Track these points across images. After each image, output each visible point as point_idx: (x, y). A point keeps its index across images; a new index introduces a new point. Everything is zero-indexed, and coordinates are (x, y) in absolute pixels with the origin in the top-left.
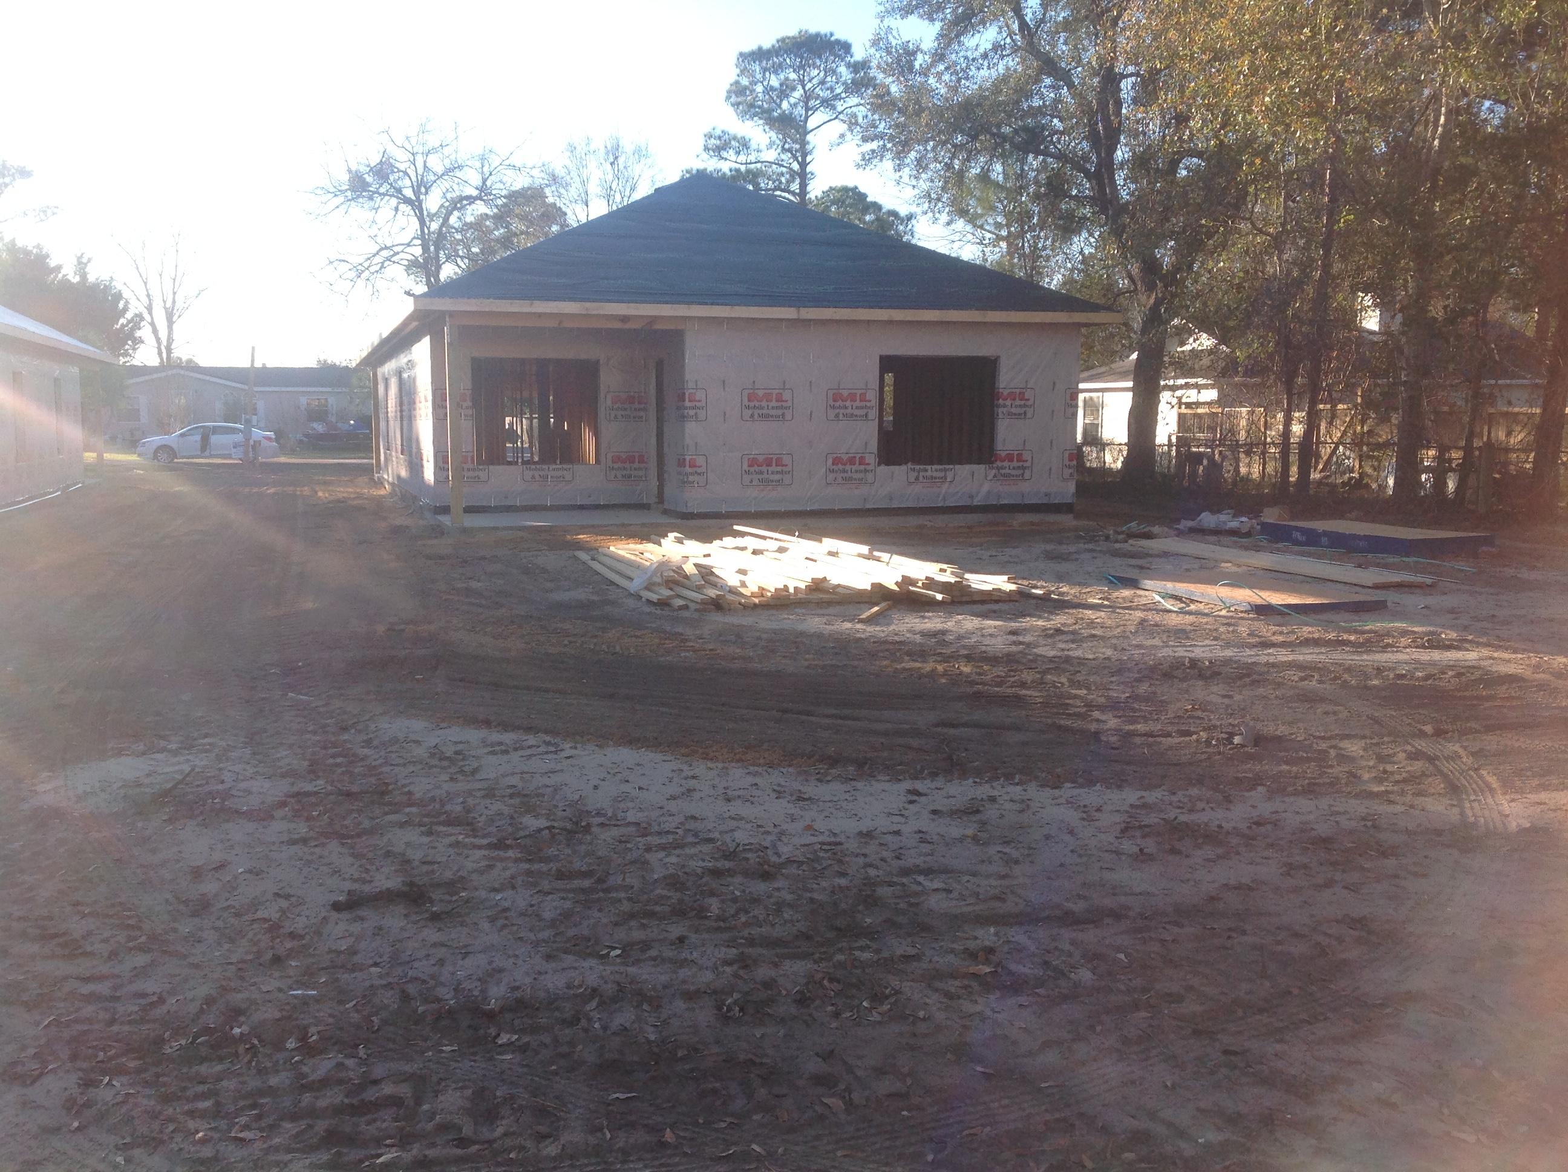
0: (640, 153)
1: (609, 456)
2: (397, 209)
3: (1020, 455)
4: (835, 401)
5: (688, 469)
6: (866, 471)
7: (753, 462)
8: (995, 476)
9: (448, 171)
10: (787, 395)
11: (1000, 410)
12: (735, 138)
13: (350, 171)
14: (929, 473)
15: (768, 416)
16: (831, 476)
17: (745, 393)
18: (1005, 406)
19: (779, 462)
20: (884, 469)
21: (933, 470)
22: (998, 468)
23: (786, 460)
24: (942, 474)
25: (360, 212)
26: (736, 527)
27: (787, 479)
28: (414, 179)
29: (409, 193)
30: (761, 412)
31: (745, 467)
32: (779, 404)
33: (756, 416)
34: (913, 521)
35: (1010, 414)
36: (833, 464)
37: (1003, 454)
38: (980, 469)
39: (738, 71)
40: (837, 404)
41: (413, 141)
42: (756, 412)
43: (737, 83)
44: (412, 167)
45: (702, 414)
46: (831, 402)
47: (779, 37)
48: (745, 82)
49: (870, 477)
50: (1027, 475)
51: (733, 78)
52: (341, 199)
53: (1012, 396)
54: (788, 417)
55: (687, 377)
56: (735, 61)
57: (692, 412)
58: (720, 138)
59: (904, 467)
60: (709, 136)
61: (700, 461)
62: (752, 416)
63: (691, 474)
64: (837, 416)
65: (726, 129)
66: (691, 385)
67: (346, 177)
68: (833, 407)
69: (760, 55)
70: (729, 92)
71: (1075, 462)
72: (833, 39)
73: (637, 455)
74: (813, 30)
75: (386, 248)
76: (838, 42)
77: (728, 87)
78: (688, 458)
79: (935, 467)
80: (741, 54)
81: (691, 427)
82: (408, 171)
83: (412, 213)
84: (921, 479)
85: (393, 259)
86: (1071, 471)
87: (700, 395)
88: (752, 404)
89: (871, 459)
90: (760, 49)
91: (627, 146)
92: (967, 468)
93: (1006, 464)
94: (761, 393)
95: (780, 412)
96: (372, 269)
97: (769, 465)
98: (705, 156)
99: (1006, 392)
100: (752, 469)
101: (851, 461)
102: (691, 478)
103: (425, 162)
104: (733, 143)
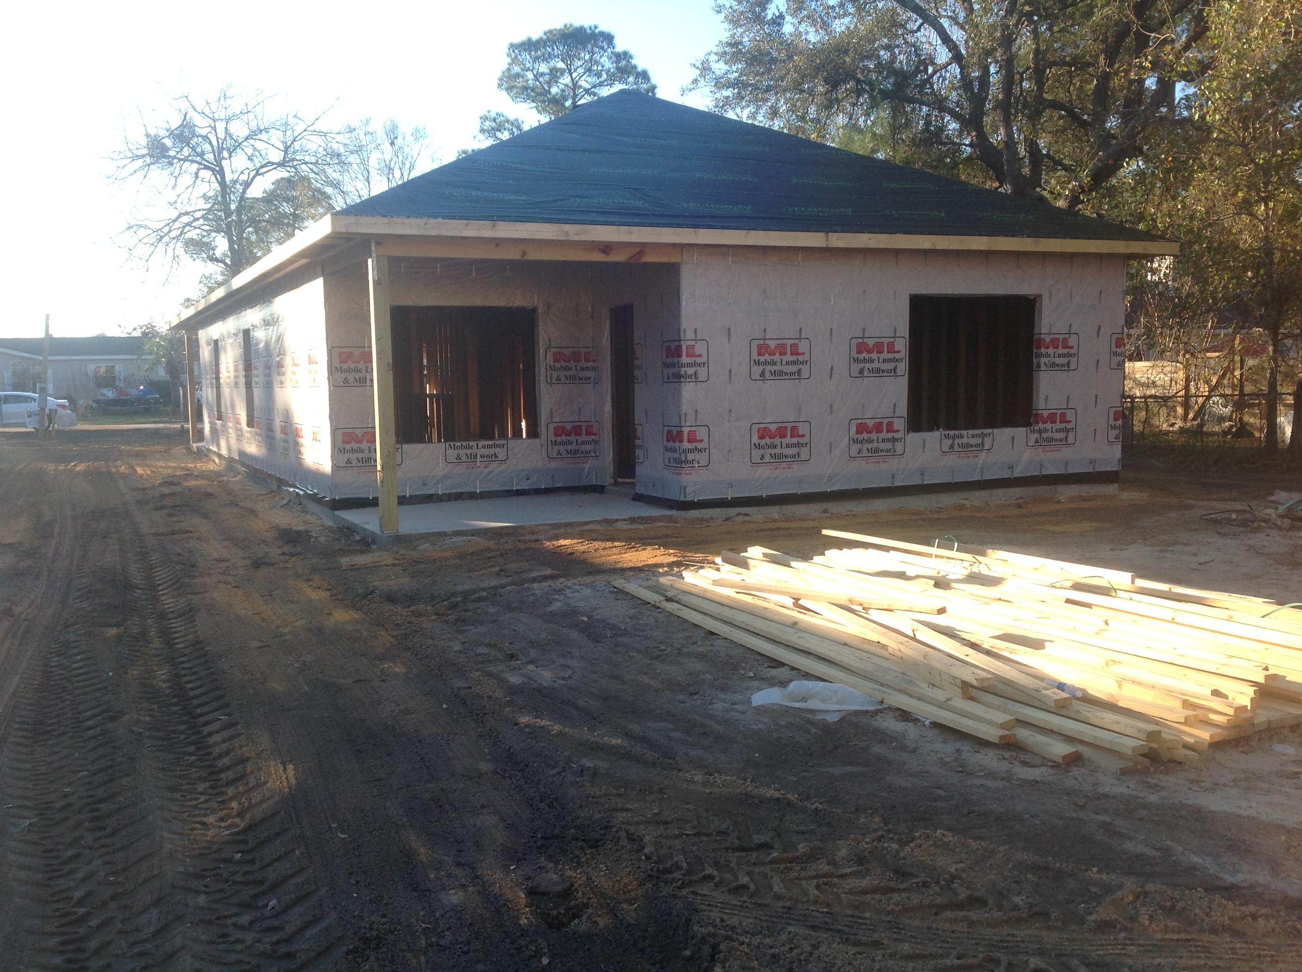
0: (418, 134)
1: (551, 427)
2: (197, 175)
3: (1063, 415)
4: (859, 352)
5: (686, 445)
6: (894, 440)
7: (764, 433)
8: (1036, 442)
9: (253, 135)
10: (803, 347)
11: (1043, 360)
12: (508, 121)
13: (148, 135)
14: (965, 440)
15: (781, 373)
16: (855, 448)
17: (755, 344)
18: (1048, 355)
19: (795, 433)
20: (915, 438)
21: (968, 436)
22: (1040, 432)
23: (803, 429)
24: (978, 441)
25: (159, 175)
26: (826, 532)
27: (804, 453)
28: (215, 143)
29: (210, 157)
30: (773, 368)
31: (755, 439)
32: (794, 358)
33: (767, 374)
34: (948, 500)
35: (1053, 365)
36: (857, 433)
37: (1045, 414)
38: (1020, 432)
39: (509, 60)
40: (861, 357)
41: (214, 107)
42: (769, 368)
43: (509, 70)
44: (213, 132)
45: (702, 373)
46: (854, 354)
47: (547, 29)
48: (516, 69)
49: (899, 447)
50: (1071, 439)
51: (505, 66)
52: (140, 162)
53: (1055, 343)
54: (805, 374)
55: (685, 324)
56: (506, 50)
57: (691, 371)
58: (494, 120)
59: (936, 434)
60: (484, 118)
61: (701, 433)
62: (763, 374)
63: (691, 451)
64: (861, 371)
65: (500, 112)
66: (689, 335)
67: (144, 142)
68: (857, 361)
69: (528, 46)
70: (501, 79)
71: (1120, 422)
72: (597, 31)
73: (584, 425)
74: (577, 24)
75: (186, 213)
76: (602, 34)
77: (499, 74)
78: (686, 430)
79: (971, 432)
80: (513, 46)
81: (688, 390)
82: (209, 136)
83: (213, 179)
84: (956, 447)
85: (194, 224)
86: (1117, 432)
87: (700, 348)
88: (762, 359)
89: (900, 424)
90: (529, 40)
91: (405, 129)
92: (1008, 432)
93: (1048, 426)
94: (772, 344)
95: (794, 368)
96: (172, 234)
97: (783, 436)
98: (481, 137)
99: (1048, 340)
100: (763, 442)
101: (878, 428)
102: (690, 457)
103: (226, 129)
104: (506, 125)
